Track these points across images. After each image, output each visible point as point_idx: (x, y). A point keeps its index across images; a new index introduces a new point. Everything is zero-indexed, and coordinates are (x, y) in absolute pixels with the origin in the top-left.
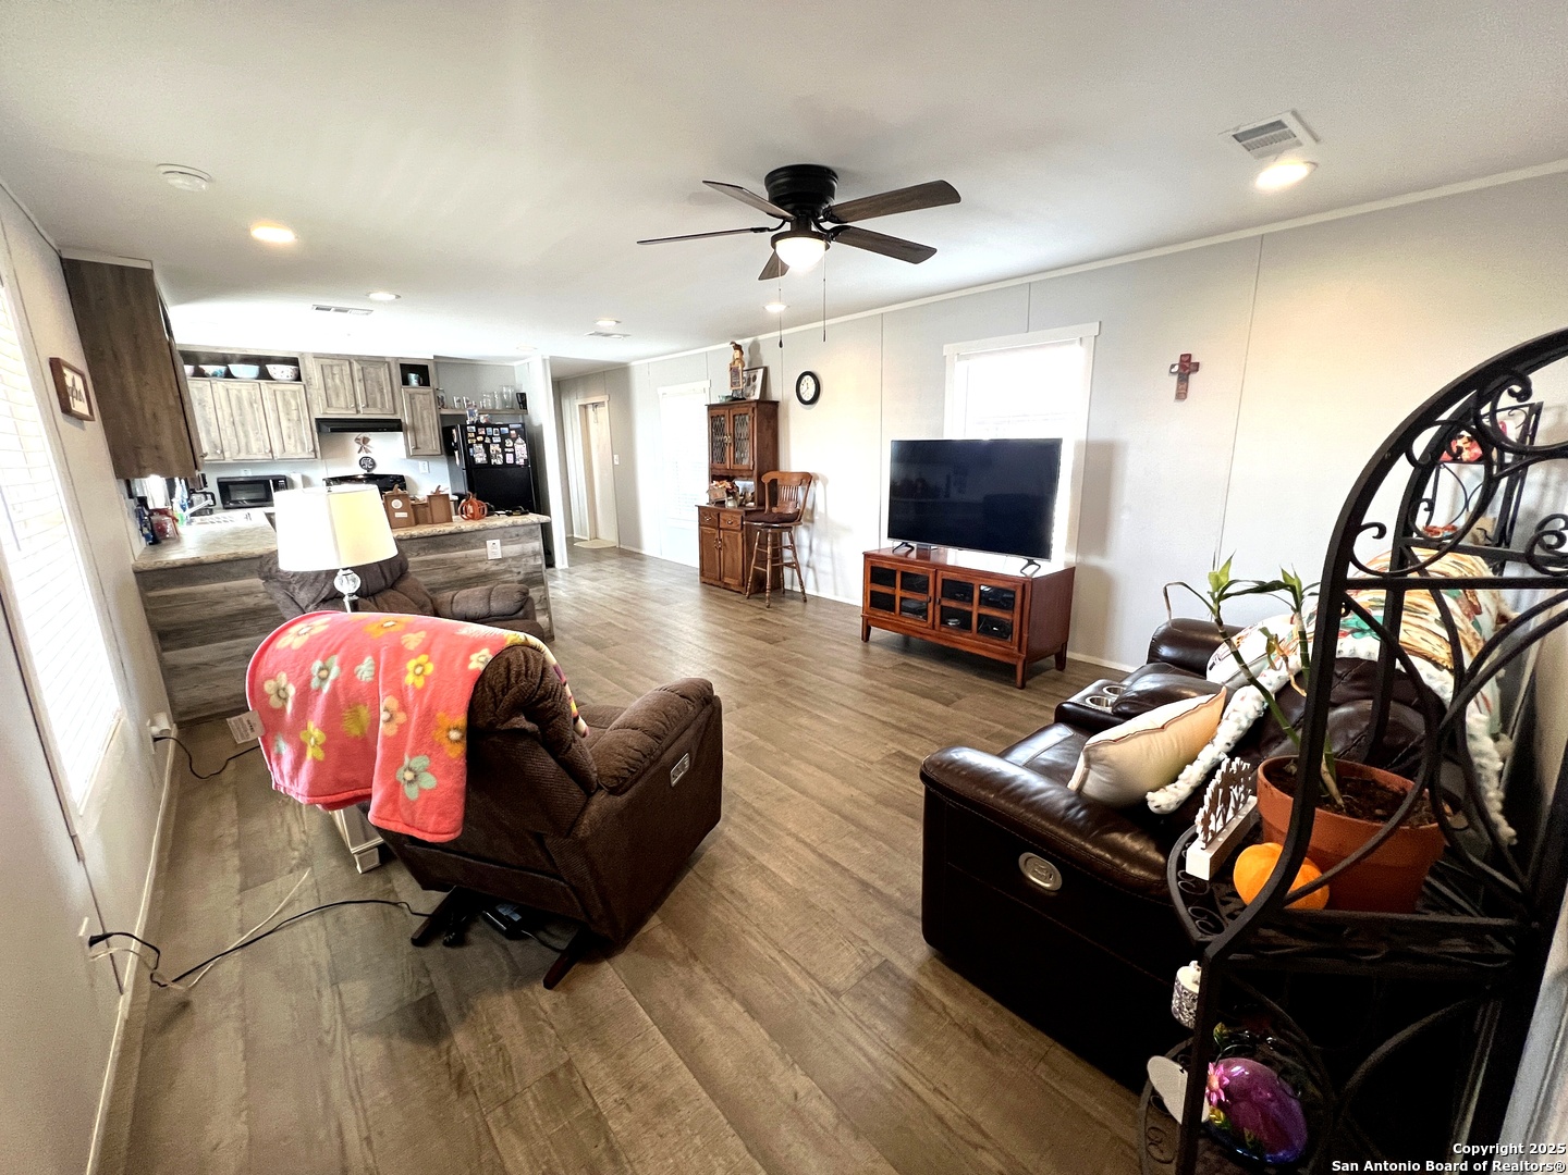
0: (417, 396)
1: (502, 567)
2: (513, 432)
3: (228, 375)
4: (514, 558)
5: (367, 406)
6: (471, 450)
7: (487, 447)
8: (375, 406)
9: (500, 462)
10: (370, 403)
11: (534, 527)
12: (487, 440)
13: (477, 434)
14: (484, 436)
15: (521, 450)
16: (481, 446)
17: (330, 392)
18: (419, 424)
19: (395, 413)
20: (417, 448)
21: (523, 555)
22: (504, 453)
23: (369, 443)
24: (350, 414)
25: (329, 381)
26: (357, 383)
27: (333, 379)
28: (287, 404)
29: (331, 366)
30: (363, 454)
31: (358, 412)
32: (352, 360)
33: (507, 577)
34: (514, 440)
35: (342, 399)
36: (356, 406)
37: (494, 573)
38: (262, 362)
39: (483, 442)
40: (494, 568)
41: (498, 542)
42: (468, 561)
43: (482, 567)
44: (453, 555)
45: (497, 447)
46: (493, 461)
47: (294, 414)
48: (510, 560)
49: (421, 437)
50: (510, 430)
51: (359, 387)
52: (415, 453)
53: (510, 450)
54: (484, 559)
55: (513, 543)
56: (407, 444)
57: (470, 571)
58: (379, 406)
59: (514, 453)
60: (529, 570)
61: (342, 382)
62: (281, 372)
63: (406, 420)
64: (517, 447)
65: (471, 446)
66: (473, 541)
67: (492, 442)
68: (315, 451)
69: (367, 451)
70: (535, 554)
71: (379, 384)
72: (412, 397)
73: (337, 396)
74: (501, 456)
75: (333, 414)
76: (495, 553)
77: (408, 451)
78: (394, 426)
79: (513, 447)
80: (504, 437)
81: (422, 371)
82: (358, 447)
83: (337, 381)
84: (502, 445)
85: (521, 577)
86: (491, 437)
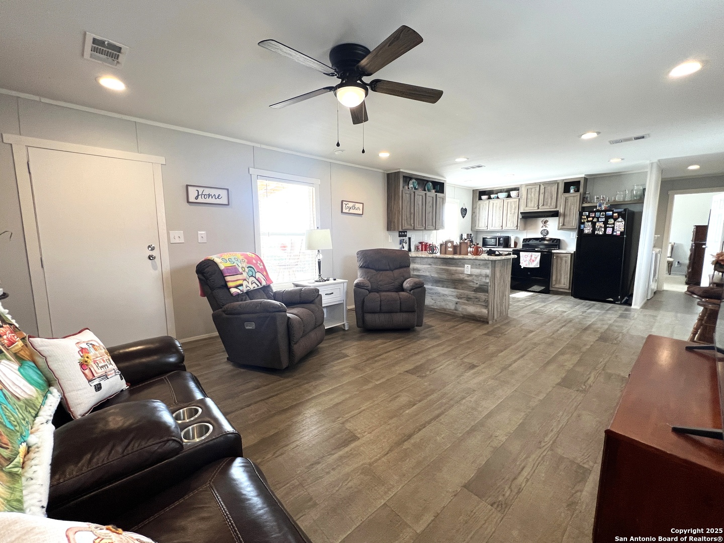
0: (570, 198)
1: (470, 278)
2: (616, 215)
3: (498, 198)
4: (476, 276)
5: (543, 205)
6: (582, 226)
7: (594, 224)
8: (547, 205)
9: (601, 233)
10: (545, 204)
11: (488, 262)
12: (595, 220)
13: (588, 217)
14: (593, 218)
15: (620, 226)
16: (590, 224)
17: (529, 200)
18: (567, 212)
19: (556, 208)
20: (564, 225)
21: (480, 275)
22: (606, 228)
23: (548, 223)
24: (535, 210)
25: (529, 195)
26: (541, 195)
27: (531, 195)
28: (511, 206)
29: (532, 189)
30: (544, 228)
31: (538, 208)
32: (541, 185)
33: (471, 284)
34: (615, 220)
35: (533, 203)
36: (538, 206)
37: (466, 281)
38: (508, 191)
39: (591, 221)
40: (466, 278)
41: (469, 266)
42: (456, 272)
43: (462, 276)
44: (451, 268)
45: (602, 224)
46: (596, 232)
47: (513, 210)
48: (474, 276)
49: (567, 219)
50: (613, 213)
51: (542, 196)
52: (563, 227)
53: (610, 226)
54: (462, 273)
55: (477, 268)
56: (559, 223)
57: (456, 277)
58: (549, 205)
59: (613, 228)
60: (482, 284)
61: (534, 195)
62: (513, 194)
63: (561, 211)
64: (617, 224)
65: (583, 223)
66: (459, 263)
67: (598, 221)
68: (517, 226)
69: (546, 227)
70: (487, 276)
71: (551, 194)
72: (566, 199)
73: (531, 201)
74: (603, 229)
75: (528, 210)
76: (467, 271)
77: (558, 227)
78: (555, 214)
79: (614, 224)
80: (608, 218)
81: (576, 184)
82: (541, 225)
83: (533, 195)
84: (606, 223)
85: (477, 286)
86: (598, 218)
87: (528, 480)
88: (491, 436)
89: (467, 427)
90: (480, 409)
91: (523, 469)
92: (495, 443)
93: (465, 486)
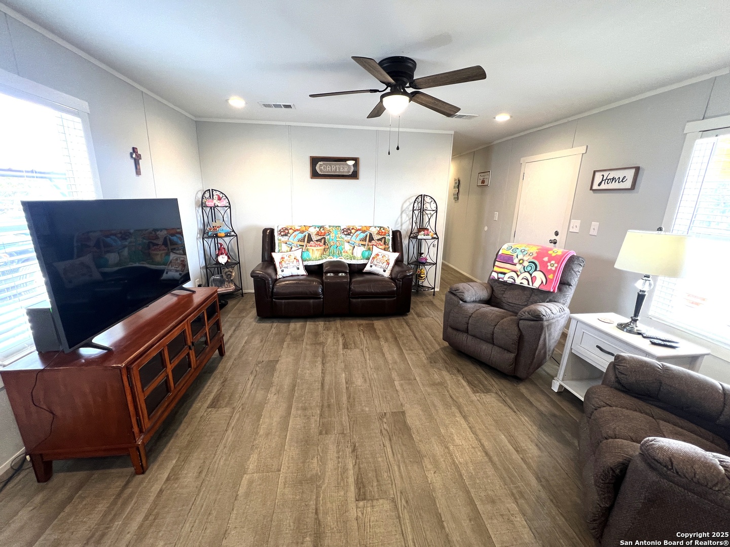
87: (248, 379)
88: (278, 393)
89: (298, 389)
90: (299, 412)
91: (252, 384)
92: (273, 390)
93: (278, 361)
